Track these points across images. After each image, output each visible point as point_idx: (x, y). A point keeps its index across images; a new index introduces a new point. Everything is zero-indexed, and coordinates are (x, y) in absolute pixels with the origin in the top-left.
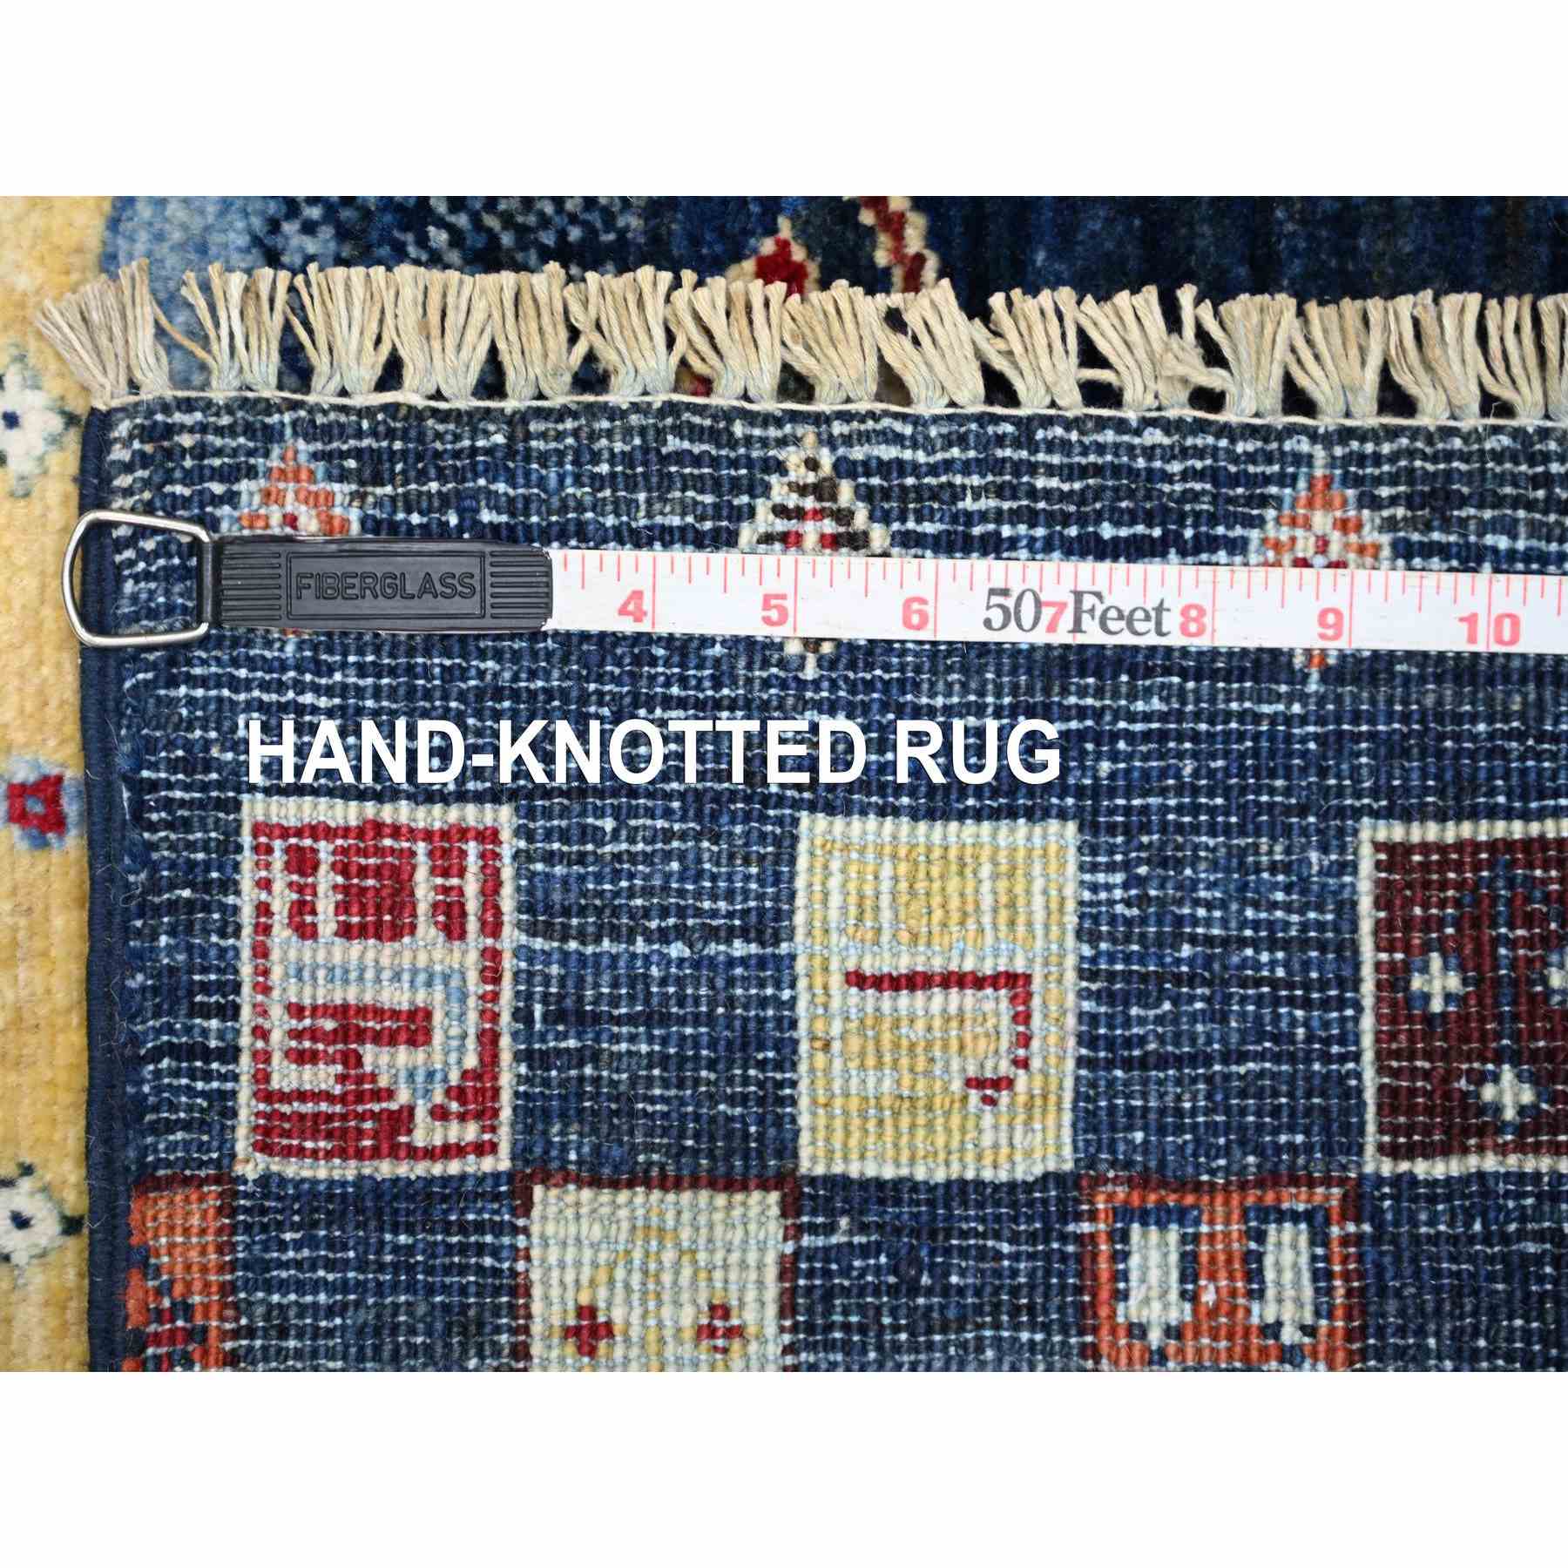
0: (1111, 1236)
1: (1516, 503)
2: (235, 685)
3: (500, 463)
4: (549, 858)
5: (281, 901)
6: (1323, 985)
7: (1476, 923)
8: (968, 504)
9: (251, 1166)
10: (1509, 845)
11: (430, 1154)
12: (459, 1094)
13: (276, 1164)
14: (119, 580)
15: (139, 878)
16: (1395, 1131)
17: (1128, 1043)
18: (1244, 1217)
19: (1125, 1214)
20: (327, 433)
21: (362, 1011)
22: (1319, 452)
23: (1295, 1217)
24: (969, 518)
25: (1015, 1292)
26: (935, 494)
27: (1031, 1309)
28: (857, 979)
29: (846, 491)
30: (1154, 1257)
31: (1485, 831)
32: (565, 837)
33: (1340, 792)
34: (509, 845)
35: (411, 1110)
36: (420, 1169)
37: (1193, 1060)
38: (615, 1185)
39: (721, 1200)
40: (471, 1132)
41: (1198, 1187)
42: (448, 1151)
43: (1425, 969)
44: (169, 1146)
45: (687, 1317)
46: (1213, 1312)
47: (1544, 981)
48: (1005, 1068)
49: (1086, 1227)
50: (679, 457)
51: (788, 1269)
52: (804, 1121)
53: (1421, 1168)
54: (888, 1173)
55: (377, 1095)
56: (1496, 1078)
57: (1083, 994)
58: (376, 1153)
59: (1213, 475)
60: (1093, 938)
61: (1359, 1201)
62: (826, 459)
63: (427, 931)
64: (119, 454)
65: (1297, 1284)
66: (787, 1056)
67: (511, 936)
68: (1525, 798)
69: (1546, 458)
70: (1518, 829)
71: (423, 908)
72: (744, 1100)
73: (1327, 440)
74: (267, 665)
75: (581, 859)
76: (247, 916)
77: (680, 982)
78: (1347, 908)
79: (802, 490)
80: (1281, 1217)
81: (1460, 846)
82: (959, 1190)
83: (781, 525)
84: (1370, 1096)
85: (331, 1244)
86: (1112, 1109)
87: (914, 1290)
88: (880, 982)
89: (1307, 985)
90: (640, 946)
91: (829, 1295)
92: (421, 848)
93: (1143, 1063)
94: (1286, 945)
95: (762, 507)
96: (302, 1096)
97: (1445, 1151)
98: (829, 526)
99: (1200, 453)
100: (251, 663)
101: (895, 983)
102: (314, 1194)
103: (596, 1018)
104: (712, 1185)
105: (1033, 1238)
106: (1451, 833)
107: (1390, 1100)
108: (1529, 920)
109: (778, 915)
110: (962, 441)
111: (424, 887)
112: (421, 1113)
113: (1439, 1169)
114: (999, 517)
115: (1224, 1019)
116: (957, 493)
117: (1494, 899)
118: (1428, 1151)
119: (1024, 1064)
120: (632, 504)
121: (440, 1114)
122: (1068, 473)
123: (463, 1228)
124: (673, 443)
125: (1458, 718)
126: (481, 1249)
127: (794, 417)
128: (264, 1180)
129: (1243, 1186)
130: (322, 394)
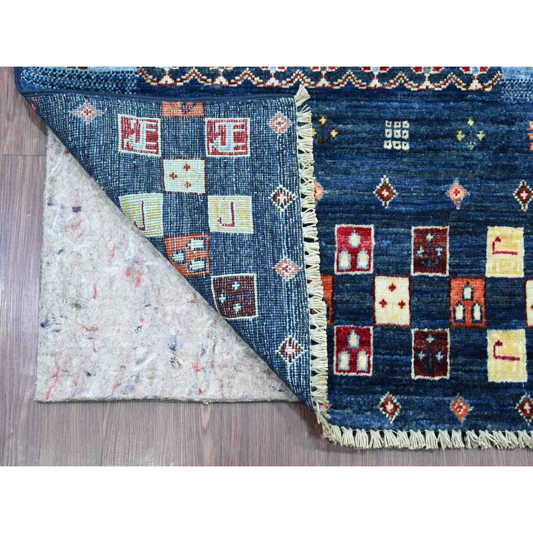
0: (202, 237)
1: (298, 297)
2: (263, 116)
3: (291, 153)
4: (244, 161)
5: (238, 124)
6: (235, 268)
7: (244, 291)
8: (291, 220)
9: (206, 120)
10: (254, 296)
11: (208, 145)
12: (215, 150)
13: (206, 123)
14: (275, 99)
15: (240, 103)
16: (217, 280)
17: (226, 240)
18: (205, 257)
19: (205, 239)
20: (293, 128)
21: (225, 135)
22: (301, 268)
23: (205, 265)
24: (289, 220)
25: (194, 223)
26: (292, 214)
27: (192, 226)
28: (232, 204)
29: (291, 202)
30: (199, 244)
31: (256, 292)
32: (247, 163)
33: (260, 271)
34: (246, 156)
35: (213, 143)
36: (206, 144)
37: (225, 249)
38: (205, 171)
39: (204, 186)
40: (211, 151)
41: (209, 250)
42: (208, 148)
43: (238, 284)
44: (208, 108)
45: (189, 181)
46: (193, 253)
47: (237, 303)
48: (223, 223)
49: (203, 234)
50: (293, 178)
51: (196, 194)
52: (214, 196)
53: (212, 285)
54: (209, 207)
55: (215, 138)
56: (224, 296)
57: (232, 234)
58: (208, 138)
59: (297, 253)
60: (240, 235)
61: (208, 276)
62: (295, 199)
63: (235, 145)
64: (289, 99)
65: (197, 266)
66: (222, 194)
67: (235, 156)
68: (260, 298)
69: (304, 302)
70: (256, 297)
71: (238, 144)
72: (216, 188)
73: (303, 269)
74: (266, 120)
75: (244, 166)
76: (236, 119)
77: (230, 180)
78: (245, 272)
79: (291, 196)
80: (205, 263)
81: (254, 288)
82: (207, 216)
83: (286, 193)
84: (221, 276)
85: (197, 131)
86: (218, 237)
87: (194, 210)
88: (232, 206)
89: (235, 266)
90: (234, 175)
91: (193, 198)
92: (245, 144)
93: (224, 242)
94: (240, 263)
95: (288, 190)
96: (215, 127)
97: (215, 289)
98: (287, 200)
99: (300, 251)
100: (266, 118)
101: (232, 208)
102: (203, 129)
103: (225, 168)
104: (206, 184)
105: (201, 226)
106: (255, 287)
107: (220, 279)
108: (244, 300)
109: (239, 193)
110: (298, 218)
111: (240, 144)
112: (213, 144)
113: (212, 288)
114: (290, 224)
115: (230, 254)
116: (292, 218)
117: (247, 294)
118: (214, 286)
119: (223, 225)
120: (287, 172)
121: (213, 147)
122: (296, 233)
123: (199, 150)
124: (295, 178)
125: (270, 288)
126: (196, 153)
127: (299, 195)
128: (204, 122)
129: (209, 257)
130: (298, 128)
